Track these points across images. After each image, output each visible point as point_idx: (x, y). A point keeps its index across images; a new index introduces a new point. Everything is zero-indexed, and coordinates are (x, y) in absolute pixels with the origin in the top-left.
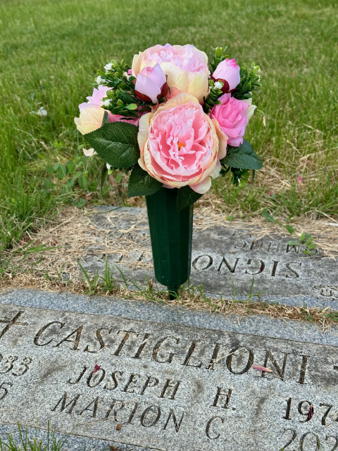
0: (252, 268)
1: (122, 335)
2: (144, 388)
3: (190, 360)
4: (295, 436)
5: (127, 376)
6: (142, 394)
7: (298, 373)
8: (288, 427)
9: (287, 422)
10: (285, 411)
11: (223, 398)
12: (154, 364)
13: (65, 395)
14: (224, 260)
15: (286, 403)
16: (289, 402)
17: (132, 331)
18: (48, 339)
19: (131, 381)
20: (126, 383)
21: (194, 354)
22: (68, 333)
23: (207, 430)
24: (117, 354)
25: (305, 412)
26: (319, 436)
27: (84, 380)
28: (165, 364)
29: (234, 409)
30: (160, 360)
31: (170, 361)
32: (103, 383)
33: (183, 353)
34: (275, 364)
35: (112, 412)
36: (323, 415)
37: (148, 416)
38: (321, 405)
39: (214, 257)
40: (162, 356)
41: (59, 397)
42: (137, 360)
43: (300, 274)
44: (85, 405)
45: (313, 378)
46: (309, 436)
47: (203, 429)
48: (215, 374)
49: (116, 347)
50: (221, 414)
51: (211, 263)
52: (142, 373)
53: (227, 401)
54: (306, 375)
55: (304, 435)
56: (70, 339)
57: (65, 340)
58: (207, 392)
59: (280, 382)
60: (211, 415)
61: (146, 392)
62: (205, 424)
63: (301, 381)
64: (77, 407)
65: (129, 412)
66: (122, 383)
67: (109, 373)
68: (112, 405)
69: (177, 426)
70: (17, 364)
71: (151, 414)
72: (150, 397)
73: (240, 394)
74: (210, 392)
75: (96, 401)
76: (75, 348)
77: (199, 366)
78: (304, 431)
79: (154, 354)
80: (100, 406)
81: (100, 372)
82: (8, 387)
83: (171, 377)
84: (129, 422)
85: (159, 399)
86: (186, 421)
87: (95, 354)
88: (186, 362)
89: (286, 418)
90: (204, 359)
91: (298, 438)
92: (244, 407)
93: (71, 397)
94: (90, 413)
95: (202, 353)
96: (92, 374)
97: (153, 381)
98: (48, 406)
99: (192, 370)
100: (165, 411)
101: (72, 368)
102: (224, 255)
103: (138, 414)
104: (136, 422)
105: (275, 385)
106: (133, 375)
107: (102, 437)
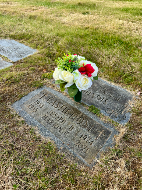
0: (97, 98)
1: (62, 106)
2: (59, 119)
3: (71, 117)
5: (58, 116)
6: (58, 121)
7: (89, 128)
8: (79, 140)
10: (81, 136)
11: (71, 128)
12: (64, 115)
14: (93, 94)
16: (83, 134)
17: (65, 105)
18: (49, 101)
19: (58, 117)
21: (72, 116)
22: (53, 101)
24: (59, 110)
25: (85, 138)
26: (84, 144)
27: (50, 113)
29: (72, 131)
31: (67, 115)
32: (53, 116)
33: (71, 114)
34: (86, 124)
35: (51, 123)
36: (87, 140)
37: (56, 126)
38: (89, 138)
39: (92, 92)
40: (67, 114)
41: (44, 115)
42: (61, 113)
43: (107, 103)
45: (92, 131)
46: (82, 144)
47: (64, 133)
48: (74, 122)
49: (60, 108)
50: (69, 132)
51: (90, 94)
52: (61, 116)
54: (91, 130)
55: (81, 143)
57: (52, 103)
58: (70, 125)
59: (84, 129)
60: (67, 131)
61: (59, 121)
63: (88, 131)
64: (46, 119)
66: (56, 117)
67: (55, 113)
68: (52, 121)
69: (60, 131)
70: (41, 105)
71: (57, 126)
72: (59, 122)
73: (75, 129)
74: (70, 126)
75: (50, 119)
76: (53, 105)
77: (72, 119)
78: (82, 142)
79: (65, 113)
80: (50, 120)
81: (54, 113)
82: (37, 110)
83: (65, 119)
84: (53, 126)
85: (60, 123)
86: (62, 130)
87: (55, 108)
88: (70, 117)
89: (80, 138)
90: (74, 117)
91: (79, 143)
92: (74, 132)
93: (46, 116)
94: (47, 121)
95: (74, 116)
96: (52, 112)
97: (62, 119)
98: (41, 117)
99: (70, 119)
100: (60, 126)
101: (50, 110)
102: (94, 92)
103: (55, 125)
104: (54, 126)
105: (83, 129)
106: (59, 116)
107: (47, 127)
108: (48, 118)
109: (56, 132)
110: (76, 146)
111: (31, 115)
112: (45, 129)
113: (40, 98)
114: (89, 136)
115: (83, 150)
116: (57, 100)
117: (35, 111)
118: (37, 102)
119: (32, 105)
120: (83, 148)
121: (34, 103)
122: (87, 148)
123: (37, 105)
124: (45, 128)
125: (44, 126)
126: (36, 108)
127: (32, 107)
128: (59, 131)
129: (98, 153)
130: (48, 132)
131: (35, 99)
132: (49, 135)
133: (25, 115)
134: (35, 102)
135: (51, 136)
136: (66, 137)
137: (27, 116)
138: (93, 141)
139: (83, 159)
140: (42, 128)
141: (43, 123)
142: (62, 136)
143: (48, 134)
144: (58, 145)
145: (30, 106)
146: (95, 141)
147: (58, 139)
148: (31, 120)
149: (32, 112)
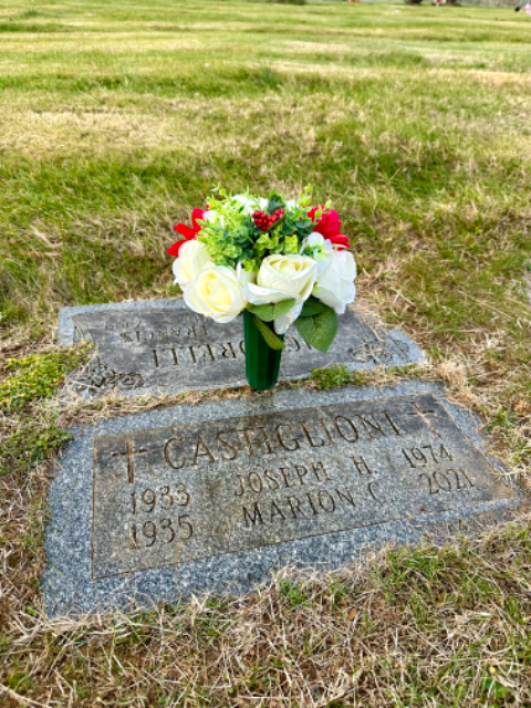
1: (242, 435)
2: (300, 477)
3: (314, 442)
4: (429, 478)
5: (278, 472)
6: (302, 484)
7: (391, 427)
8: (420, 473)
9: (416, 469)
10: (408, 462)
11: (362, 466)
12: (288, 454)
13: (245, 509)
15: (402, 454)
16: (403, 452)
17: (246, 429)
18: (180, 459)
19: (284, 475)
20: (283, 479)
21: (312, 435)
22: (194, 448)
23: (374, 497)
24: (252, 454)
25: (420, 457)
26: (442, 473)
27: (247, 489)
28: (298, 451)
29: (376, 472)
30: (291, 448)
31: (298, 447)
32: (266, 486)
33: (302, 436)
34: (370, 424)
35: (295, 509)
36: (431, 456)
37: (325, 503)
38: (424, 447)
40: (290, 445)
41: (241, 512)
42: (274, 455)
44: (269, 512)
45: (403, 428)
46: (438, 476)
47: (370, 498)
48: (341, 448)
49: (246, 448)
50: (372, 480)
52: (287, 465)
53: (366, 467)
54: (397, 427)
55: (434, 476)
56: (200, 452)
57: (196, 455)
58: (348, 464)
59: (386, 439)
60: (366, 483)
61: (306, 482)
62: (369, 494)
63: (398, 434)
64: (266, 517)
65: (307, 504)
66: (280, 480)
67: (261, 474)
68: (289, 502)
69: (352, 502)
70: (174, 494)
71: (325, 499)
72: (312, 485)
74: (349, 464)
75: (274, 504)
76: (213, 461)
77: (323, 444)
78: (431, 472)
79: (282, 445)
80: (280, 507)
81: (254, 476)
82: (187, 520)
83: (313, 461)
84: (315, 513)
85: (319, 484)
86: (354, 495)
88: (312, 445)
89: (413, 466)
90: (322, 437)
91: (432, 480)
92: (381, 469)
93: (250, 508)
94: (279, 516)
95: (316, 432)
96: (248, 479)
97: (301, 469)
98: (240, 525)
99: (322, 450)
100: (333, 493)
103: (316, 503)
104: (320, 510)
105: (385, 443)
106: (282, 469)
107: (307, 534)
108: (266, 510)
109: (352, 516)
110: (437, 491)
111: (196, 561)
112: (311, 545)
113: (131, 480)
114: (418, 442)
115: (461, 485)
116: (199, 433)
117: (183, 533)
118: (139, 501)
119: (139, 525)
120: (455, 482)
121: (135, 513)
122: (459, 473)
123: (157, 510)
124: (307, 542)
125: (296, 541)
126: (174, 519)
127: (150, 533)
128: (351, 507)
129: (486, 458)
130: (335, 540)
131: (113, 501)
132: (350, 542)
133: (175, 579)
134: (130, 507)
136: (388, 498)
137: (185, 576)
138: (442, 447)
139: (492, 502)
140: (300, 553)
141: (280, 536)
142: (377, 508)
143: (341, 545)
144: (408, 537)
145: (141, 536)
146: (444, 443)
147: (387, 526)
148: (226, 570)
149: (182, 545)
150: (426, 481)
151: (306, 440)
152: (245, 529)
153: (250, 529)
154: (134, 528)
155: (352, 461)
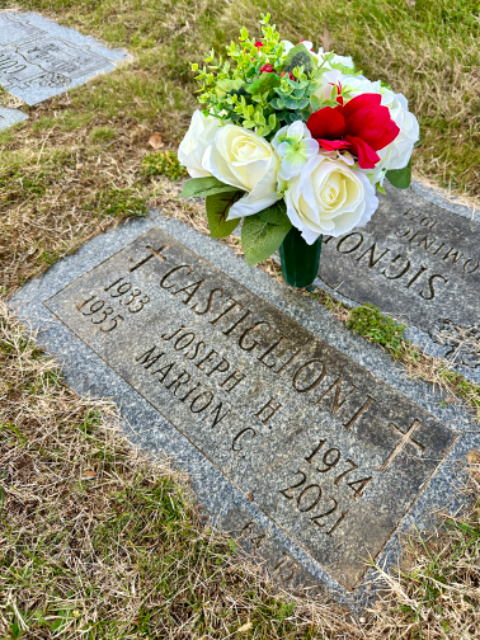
0: (392, 268)
1: (229, 304)
2: (214, 370)
3: (266, 358)
4: (303, 482)
5: (208, 351)
6: (209, 375)
7: (351, 415)
8: (303, 470)
9: (307, 464)
10: (311, 452)
11: (268, 412)
12: (235, 347)
13: (153, 349)
14: (373, 248)
15: (318, 442)
16: (322, 442)
17: (239, 303)
18: (172, 283)
19: (208, 357)
20: (203, 358)
21: (273, 352)
22: (190, 283)
23: (235, 439)
24: (213, 323)
25: (329, 462)
26: (323, 494)
27: (174, 340)
28: (244, 352)
29: (270, 428)
30: (244, 346)
31: (249, 350)
32: (186, 350)
33: (266, 345)
34: (337, 393)
35: (176, 383)
36: (341, 472)
37: (198, 402)
38: (349, 461)
39: (366, 239)
40: (247, 343)
41: (148, 349)
42: (225, 338)
43: (436, 295)
44: (160, 367)
45: (362, 427)
46: (315, 490)
47: (232, 436)
48: (278, 383)
49: (217, 316)
50: (256, 428)
51: (358, 246)
52: (221, 353)
53: (270, 416)
54: (357, 421)
55: (312, 486)
56: (188, 290)
57: (184, 290)
58: (260, 399)
59: (328, 418)
60: (248, 425)
61: (212, 376)
62: (237, 433)
63: (347, 426)
64: (155, 367)
65: (188, 389)
66: (200, 357)
67: (197, 341)
68: (180, 376)
69: (215, 422)
70: (137, 300)
71: (203, 400)
72: (212, 382)
73: (285, 414)
74: (262, 400)
75: (171, 366)
76: (186, 302)
77: (271, 367)
78: (313, 482)
79: (242, 337)
80: (171, 372)
81: (190, 337)
82: (119, 321)
83: (241, 368)
84: (183, 400)
85: (218, 387)
86: (225, 422)
87: (197, 316)
88: (263, 357)
89: (308, 459)
90: (279, 361)
91: (304, 487)
92: (278, 429)
93: (156, 352)
94: (161, 376)
95: (282, 353)
96: (184, 336)
97: (225, 365)
98: (135, 354)
99: (262, 369)
100: (215, 402)
101: (173, 323)
102: (376, 239)
103: (194, 395)
104: (188, 402)
105: (321, 419)
106: (213, 351)
107: (156, 405)
108: (162, 363)
109: (199, 430)
110: (289, 498)
111: (88, 347)
112: (146, 413)
113: (132, 270)
114: (351, 451)
115: (321, 521)
116: (209, 277)
117: (106, 325)
118: (117, 286)
119: (97, 299)
120: (319, 513)
121: (106, 290)
122: (338, 514)
123: (116, 300)
124: (148, 408)
125: (144, 400)
126: (115, 314)
127: (94, 309)
128: (209, 424)
129: (393, 538)
130: (164, 428)
131: (108, 272)
132: (168, 441)
133: (65, 344)
134: (110, 283)
135: (174, 448)
136: (244, 452)
137: (71, 349)
138: (367, 479)
139: (318, 566)
140: (134, 409)
141: (142, 386)
142: (224, 447)
143: (161, 436)
144: (207, 490)
145: (88, 305)
146: (375, 481)
147: (208, 465)
148: (90, 369)
149: (95, 330)
150: (295, 480)
151: (264, 351)
152: (134, 360)
153: (136, 363)
154: (93, 297)
155: (268, 399)
